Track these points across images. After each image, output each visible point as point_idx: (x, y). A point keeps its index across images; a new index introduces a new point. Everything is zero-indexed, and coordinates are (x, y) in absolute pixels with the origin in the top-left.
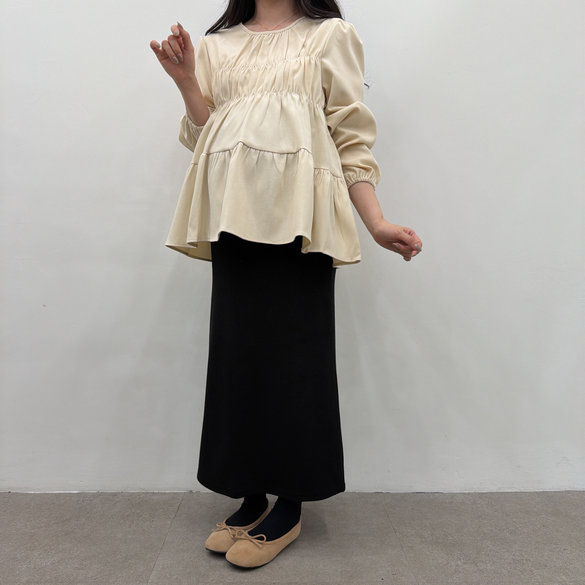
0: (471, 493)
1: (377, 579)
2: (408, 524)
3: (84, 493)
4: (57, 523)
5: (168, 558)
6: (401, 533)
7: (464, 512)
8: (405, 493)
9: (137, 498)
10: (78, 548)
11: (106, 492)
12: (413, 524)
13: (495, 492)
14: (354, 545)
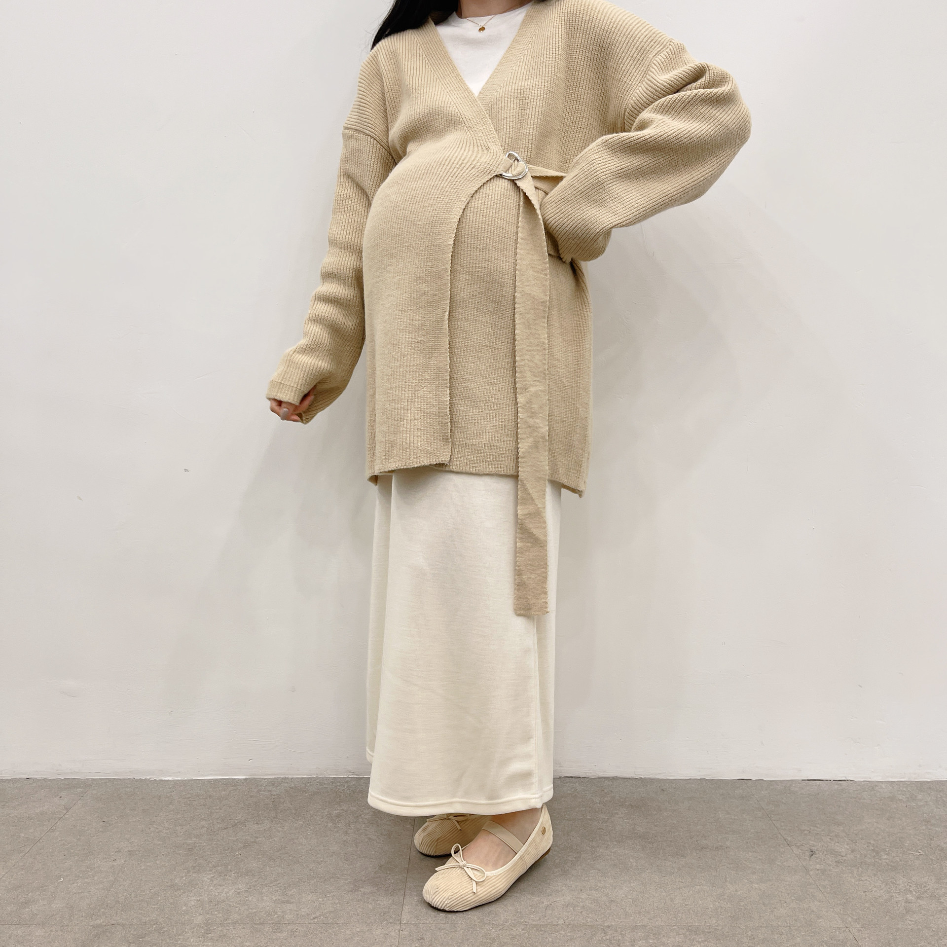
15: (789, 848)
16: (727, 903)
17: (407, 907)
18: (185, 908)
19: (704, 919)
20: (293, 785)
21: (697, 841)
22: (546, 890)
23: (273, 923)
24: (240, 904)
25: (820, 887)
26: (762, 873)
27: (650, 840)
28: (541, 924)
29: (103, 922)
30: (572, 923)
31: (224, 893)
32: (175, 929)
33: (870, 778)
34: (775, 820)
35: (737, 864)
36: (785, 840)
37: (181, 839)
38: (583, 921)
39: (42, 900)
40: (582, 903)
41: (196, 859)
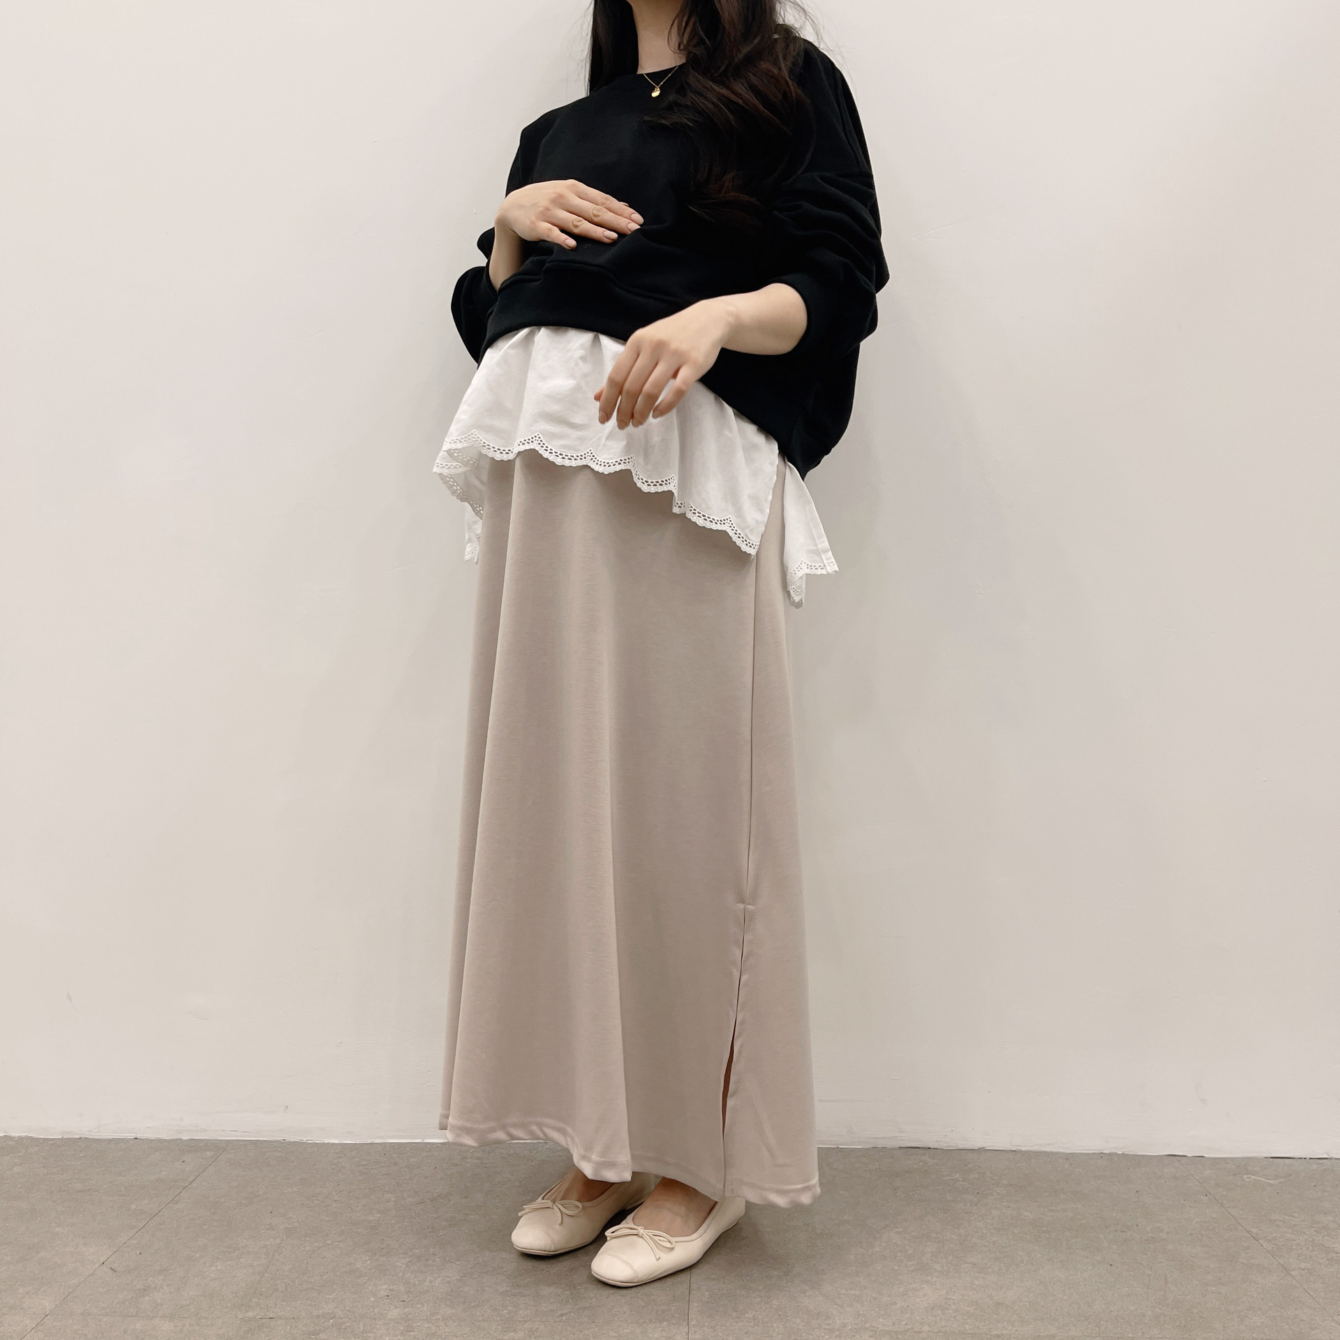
1: (1253, 1333)
2: (1280, 1223)
4: (420, 1203)
5: (714, 1276)
6: (1269, 1241)
8: (1243, 1158)
12: (1292, 1222)
14: (1162, 1262)
15: (1255, 1241)
16: (1172, 1310)
17: (695, 1305)
18: (372, 1299)
19: (1141, 1329)
20: (512, 1152)
22: (898, 1288)
23: (502, 1320)
24: (451, 1295)
25: (1309, 1291)
26: (1220, 1273)
27: (1045, 1228)
28: (896, 1330)
29: (257, 1315)
30: (944, 1330)
31: (428, 1281)
32: (361, 1324)
34: (1228, 1207)
35: (1180, 1261)
36: (1249, 1232)
37: (359, 1215)
38: (959, 1329)
39: (167, 1286)
40: (954, 1304)
41: (383, 1239)
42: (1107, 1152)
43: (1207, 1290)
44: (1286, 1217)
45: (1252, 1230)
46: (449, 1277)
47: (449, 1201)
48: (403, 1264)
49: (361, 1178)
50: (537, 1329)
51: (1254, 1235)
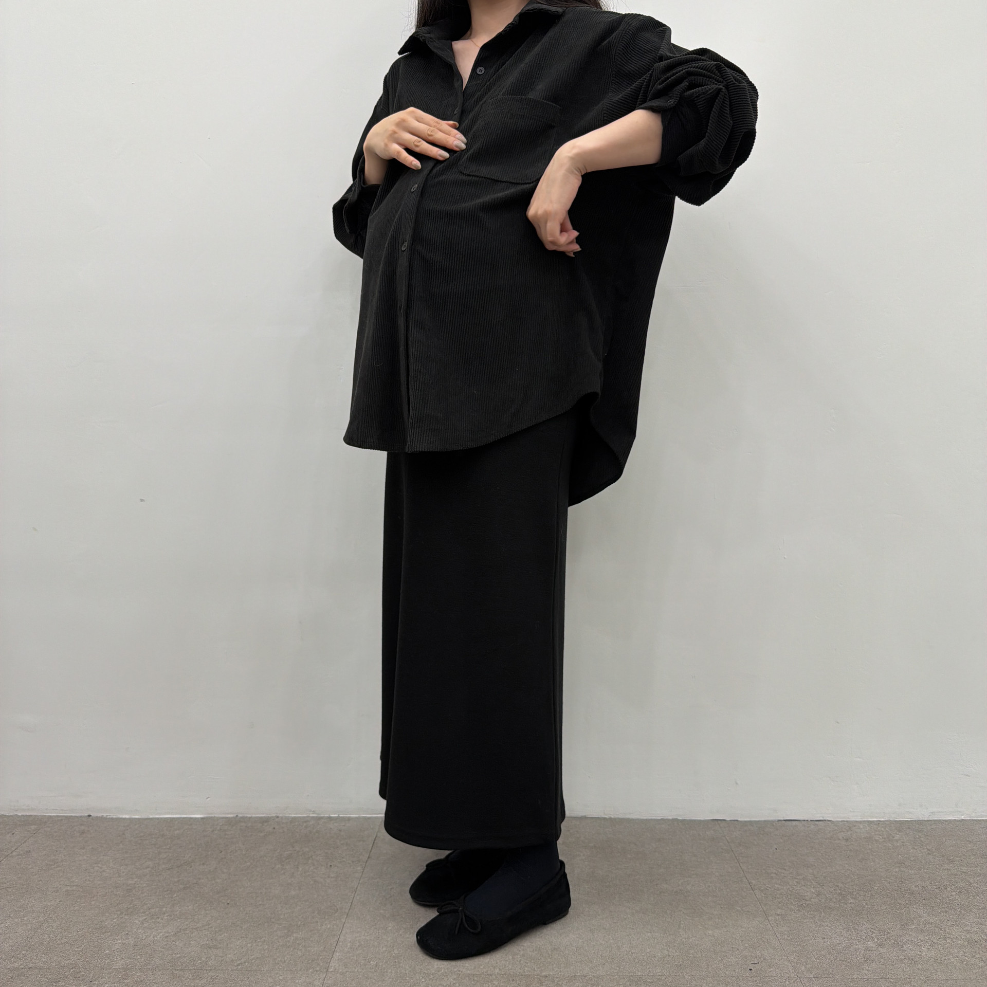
0: (883, 821)
2: (773, 875)
3: (212, 817)
4: (169, 869)
5: (359, 930)
6: (762, 891)
7: (872, 855)
8: (765, 821)
9: (303, 827)
10: (207, 912)
11: (249, 816)
12: (783, 875)
13: (924, 820)
14: (681, 911)
15: (752, 892)
16: (676, 951)
17: (337, 954)
18: (108, 952)
19: (649, 968)
20: (250, 824)
21: (657, 885)
23: (194, 969)
24: (163, 948)
25: (777, 934)
26: (719, 918)
27: (608, 884)
28: (474, 973)
29: (21, 965)
31: (152, 937)
33: (848, 818)
34: (741, 863)
35: (695, 910)
36: (750, 883)
37: (122, 879)
40: (523, 950)
41: (132, 900)
42: (671, 818)
43: (705, 934)
44: (780, 870)
45: (754, 882)
46: (168, 932)
47: (191, 867)
48: (139, 921)
49: (135, 847)
50: (217, 976)
51: (752, 887)
